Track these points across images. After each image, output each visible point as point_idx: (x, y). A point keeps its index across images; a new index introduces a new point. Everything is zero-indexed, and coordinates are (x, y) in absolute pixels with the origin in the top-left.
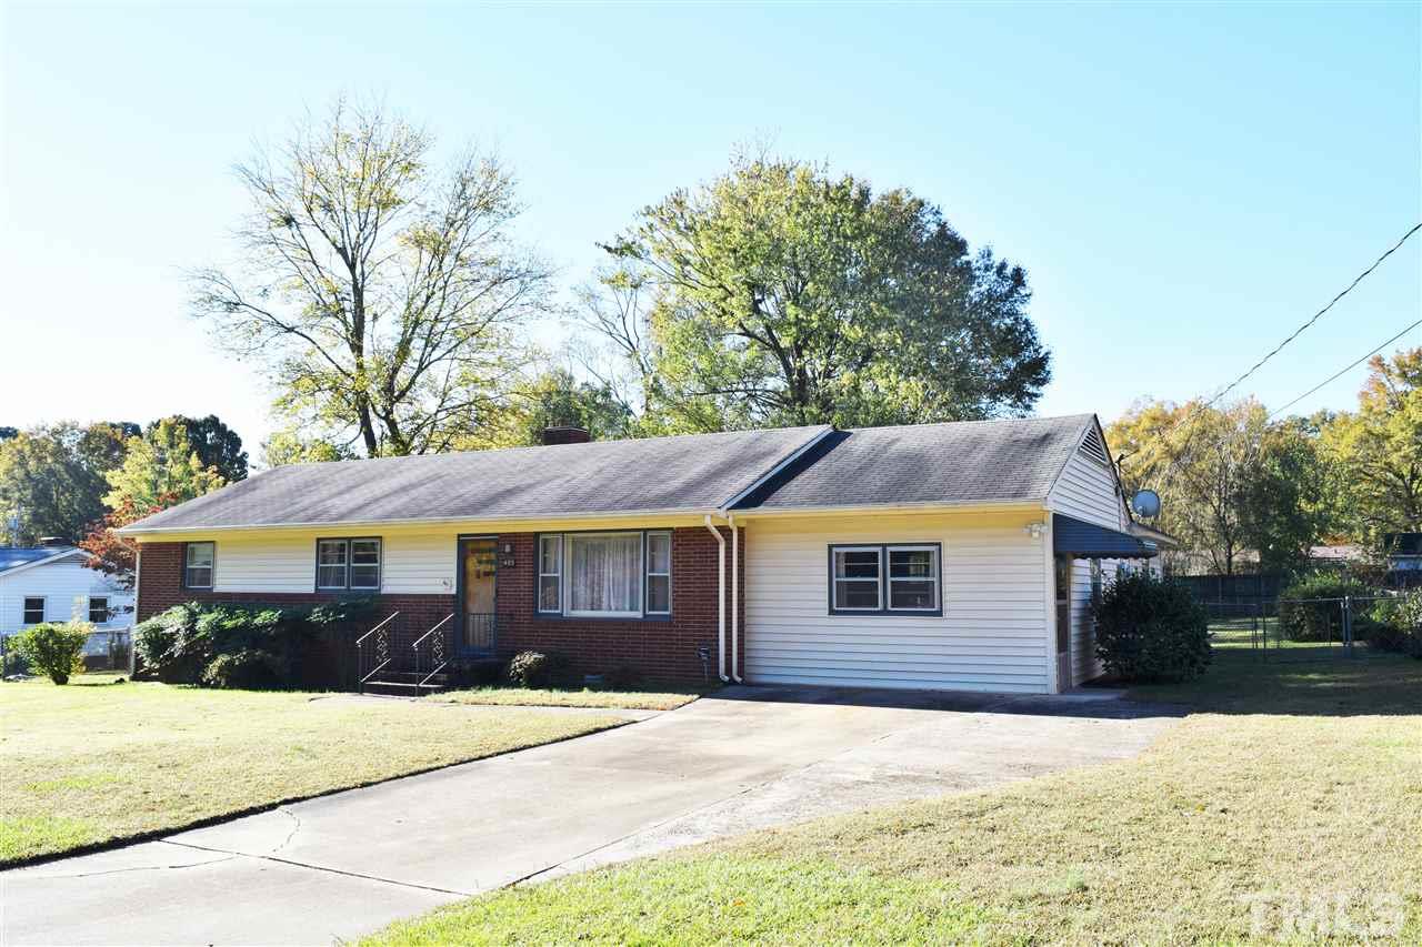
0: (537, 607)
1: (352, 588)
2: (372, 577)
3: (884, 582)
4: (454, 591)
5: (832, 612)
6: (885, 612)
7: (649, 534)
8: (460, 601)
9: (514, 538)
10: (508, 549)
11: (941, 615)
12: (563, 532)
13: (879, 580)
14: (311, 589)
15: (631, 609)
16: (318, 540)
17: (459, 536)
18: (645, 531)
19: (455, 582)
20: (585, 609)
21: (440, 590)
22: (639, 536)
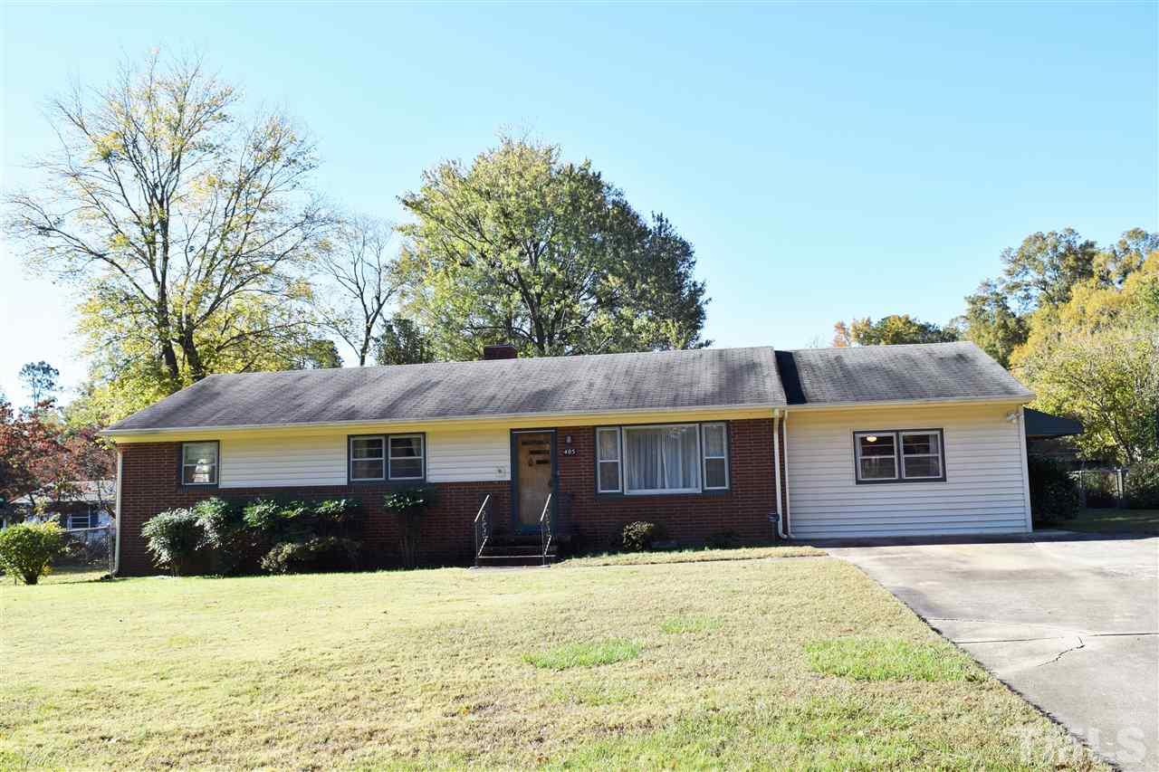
0: (596, 489)
1: (390, 478)
2: (417, 468)
3: (899, 458)
4: (508, 478)
5: (858, 482)
6: (901, 481)
7: (704, 426)
8: (514, 486)
9: (575, 431)
10: (569, 440)
11: (945, 481)
12: (620, 426)
13: (895, 457)
14: (344, 482)
15: (684, 487)
16: (349, 437)
17: (512, 430)
18: (701, 423)
19: (509, 470)
20: (640, 488)
21: (493, 476)
22: (695, 428)
